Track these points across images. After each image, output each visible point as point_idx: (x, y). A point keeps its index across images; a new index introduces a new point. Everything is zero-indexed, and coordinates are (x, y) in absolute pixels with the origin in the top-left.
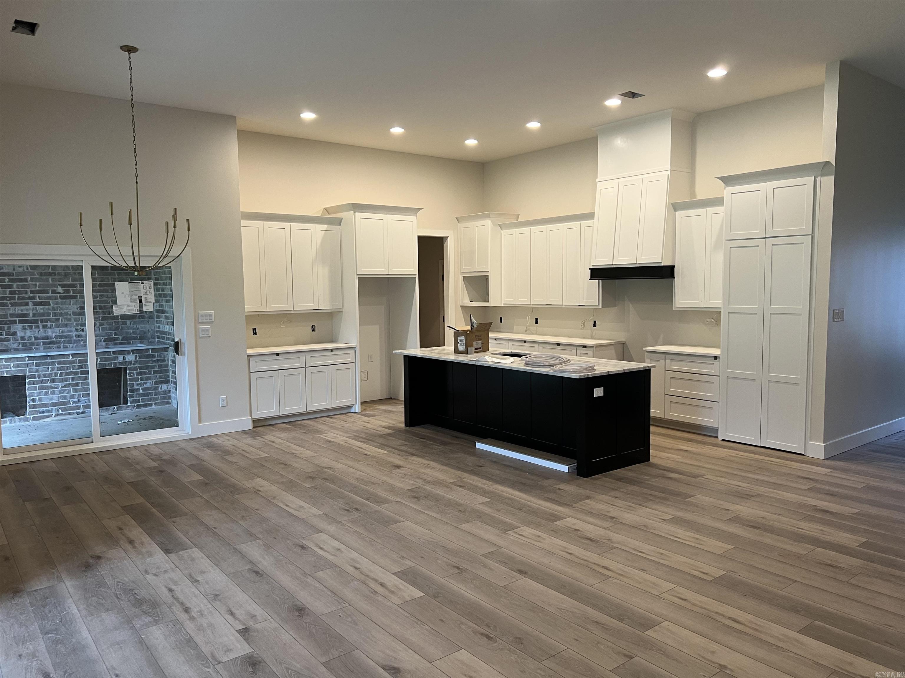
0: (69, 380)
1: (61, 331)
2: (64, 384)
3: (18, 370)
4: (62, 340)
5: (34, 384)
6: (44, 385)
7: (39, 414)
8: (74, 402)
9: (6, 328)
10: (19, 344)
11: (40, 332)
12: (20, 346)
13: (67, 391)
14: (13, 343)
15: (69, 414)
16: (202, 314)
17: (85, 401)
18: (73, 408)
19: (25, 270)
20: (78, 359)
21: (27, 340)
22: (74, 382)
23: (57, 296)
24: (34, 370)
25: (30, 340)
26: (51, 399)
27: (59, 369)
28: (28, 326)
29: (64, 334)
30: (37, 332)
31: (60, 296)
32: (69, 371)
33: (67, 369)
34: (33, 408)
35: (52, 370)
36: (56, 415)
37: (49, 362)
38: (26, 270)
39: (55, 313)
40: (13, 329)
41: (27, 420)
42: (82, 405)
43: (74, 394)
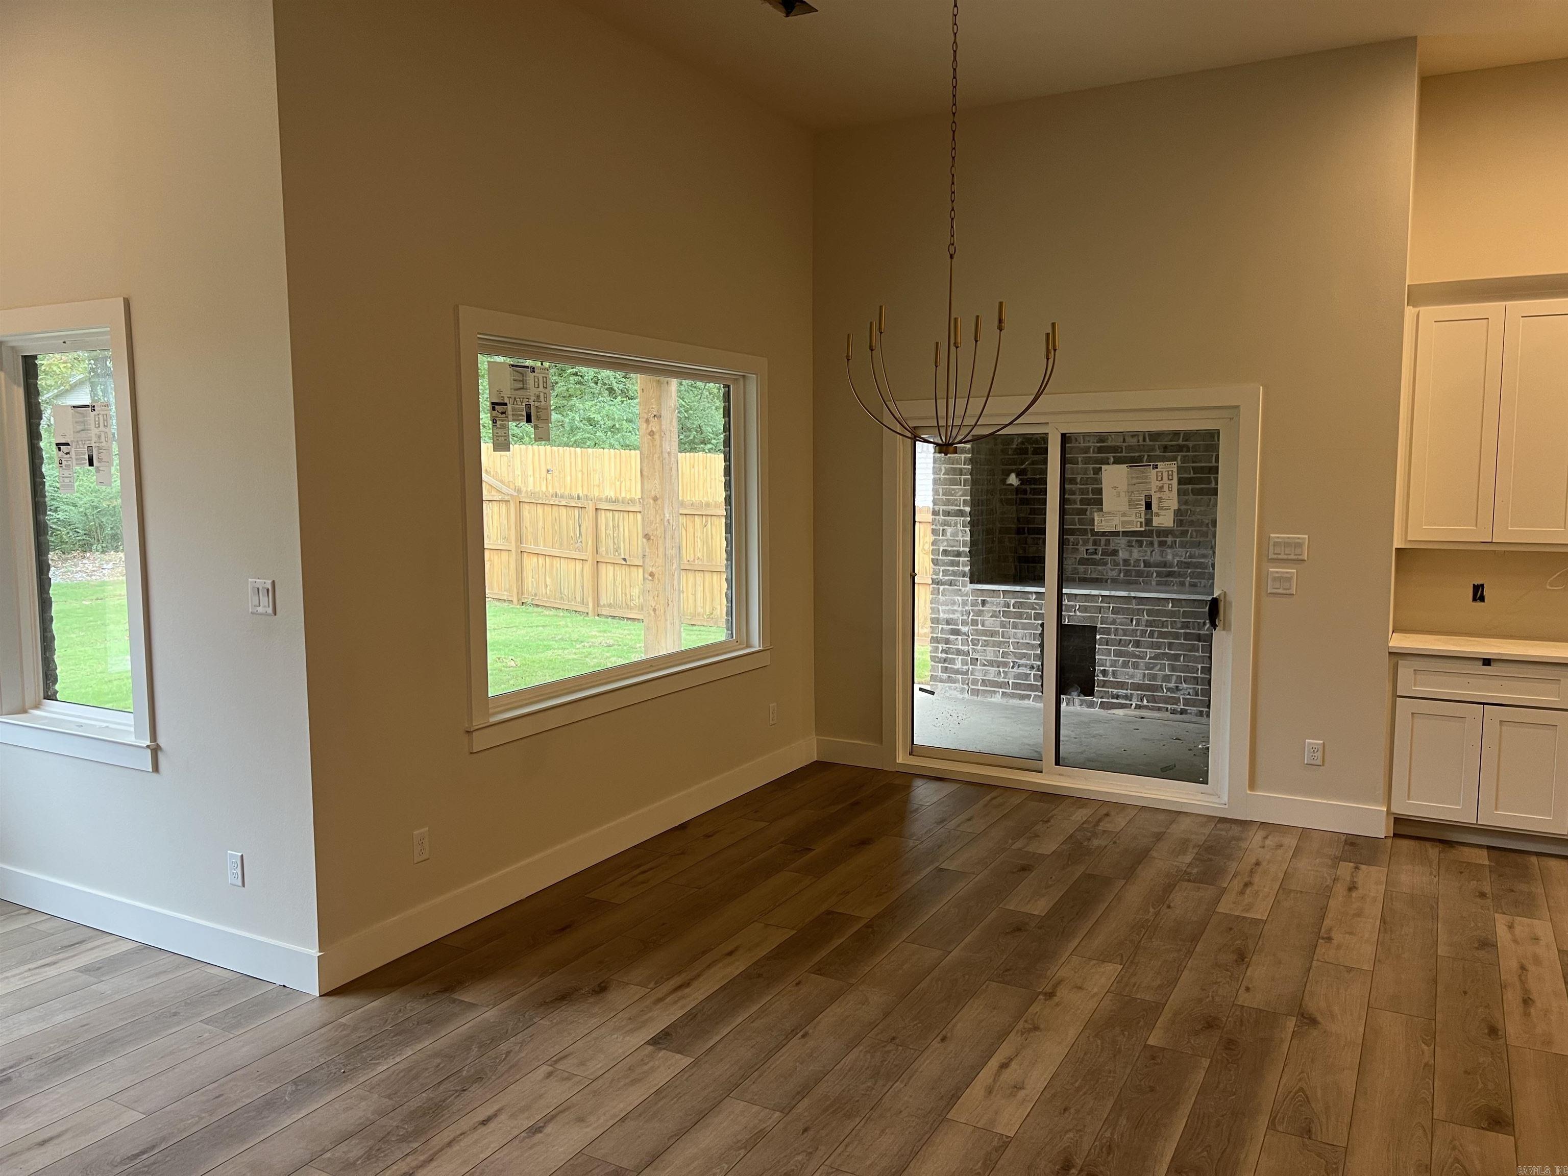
0: (1163, 647)
1: (1188, 554)
2: (1155, 652)
3: (1086, 616)
4: (1189, 571)
5: (1107, 645)
6: (1123, 648)
7: (1112, 699)
8: (1168, 689)
9: (1103, 542)
10: (1120, 571)
11: (1154, 552)
12: (1122, 575)
13: (1159, 666)
14: (1112, 570)
15: (1159, 709)
16: (1276, 540)
17: (1188, 690)
18: (1167, 700)
19: (1140, 441)
20: (1182, 610)
21: (1132, 564)
22: (1173, 652)
23: (1188, 489)
24: (1109, 621)
25: (1138, 566)
26: (1132, 677)
27: (1148, 624)
28: (1137, 541)
29: (1194, 560)
30: (1149, 553)
31: (1192, 490)
32: (1166, 630)
33: (1163, 627)
34: (1103, 687)
35: (1138, 624)
36: (1138, 707)
37: (1134, 610)
38: (1141, 443)
39: (1181, 521)
40: (1113, 545)
41: (1091, 705)
42: (1183, 698)
43: (1169, 673)
